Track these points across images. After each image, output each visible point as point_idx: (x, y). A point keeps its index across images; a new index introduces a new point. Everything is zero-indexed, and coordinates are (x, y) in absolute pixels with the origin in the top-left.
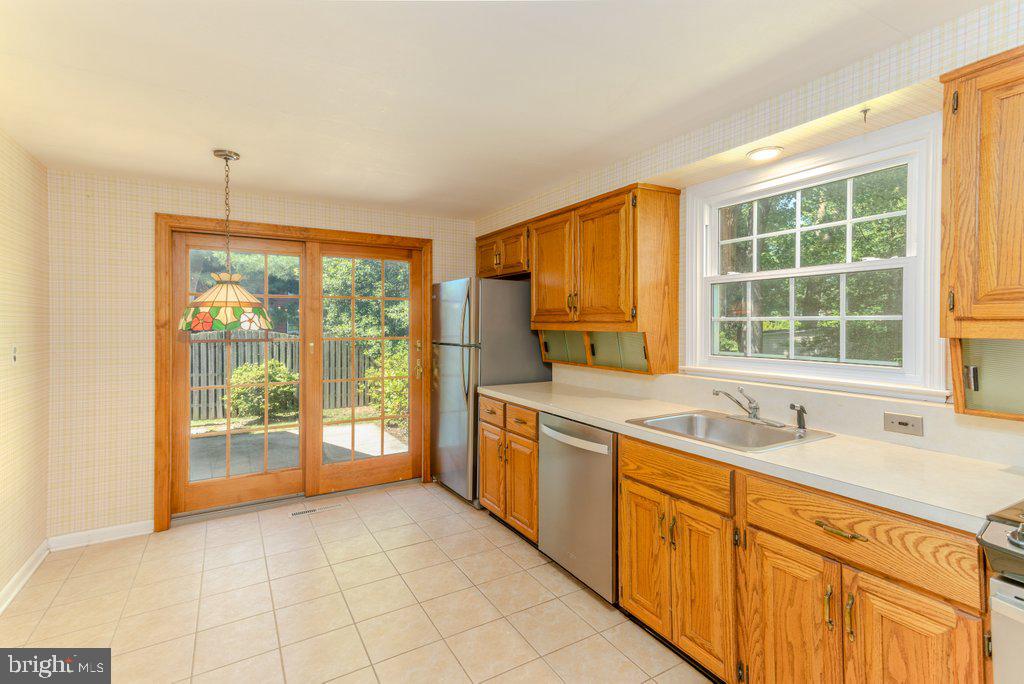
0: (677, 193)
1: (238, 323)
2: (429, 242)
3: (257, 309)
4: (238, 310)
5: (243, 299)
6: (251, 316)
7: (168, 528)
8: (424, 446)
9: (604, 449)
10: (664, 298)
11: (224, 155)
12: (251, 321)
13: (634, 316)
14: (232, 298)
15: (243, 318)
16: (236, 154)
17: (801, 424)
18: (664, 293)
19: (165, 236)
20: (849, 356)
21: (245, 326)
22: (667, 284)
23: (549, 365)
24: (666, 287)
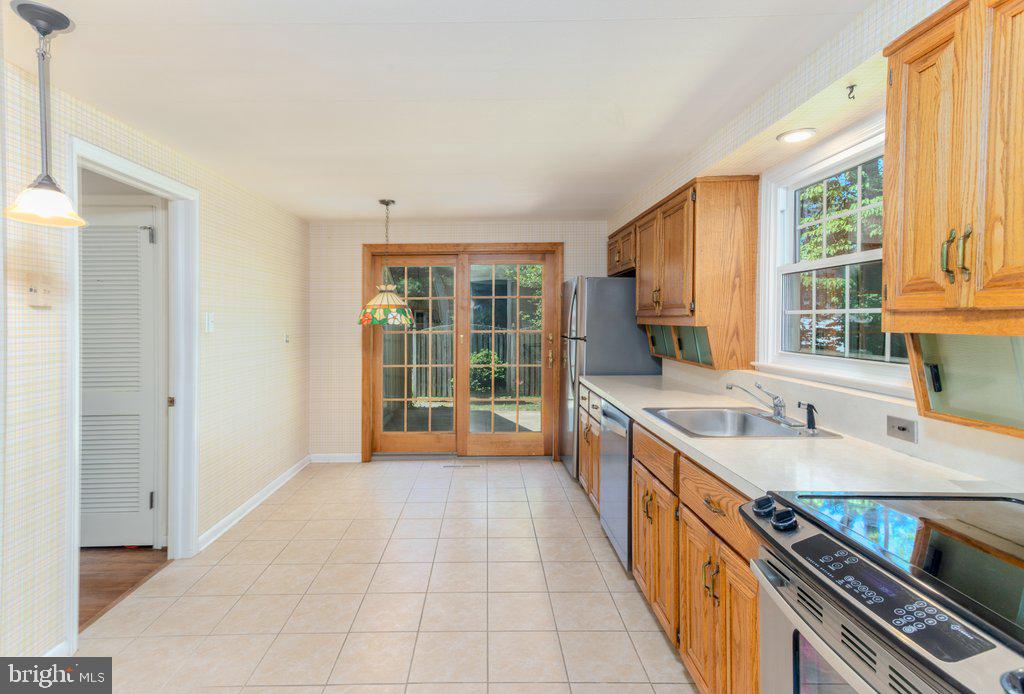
0: (756, 179)
1: (386, 320)
2: (562, 244)
3: (401, 310)
4: (387, 309)
5: (392, 303)
6: (395, 314)
7: (370, 461)
8: (555, 427)
9: (622, 431)
10: (733, 290)
11: (386, 203)
12: (394, 318)
13: (693, 311)
14: (385, 303)
15: (390, 316)
16: (393, 202)
17: (811, 424)
18: (734, 285)
19: (368, 259)
20: (892, 354)
21: (391, 322)
22: (738, 275)
23: (659, 362)
24: (737, 280)
